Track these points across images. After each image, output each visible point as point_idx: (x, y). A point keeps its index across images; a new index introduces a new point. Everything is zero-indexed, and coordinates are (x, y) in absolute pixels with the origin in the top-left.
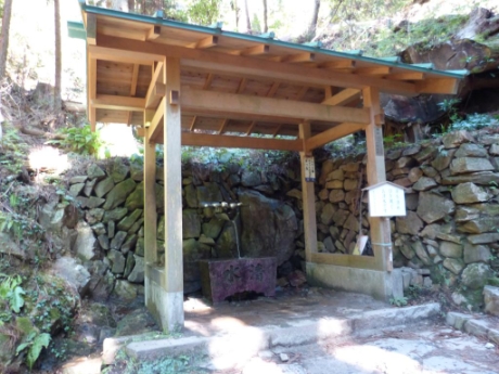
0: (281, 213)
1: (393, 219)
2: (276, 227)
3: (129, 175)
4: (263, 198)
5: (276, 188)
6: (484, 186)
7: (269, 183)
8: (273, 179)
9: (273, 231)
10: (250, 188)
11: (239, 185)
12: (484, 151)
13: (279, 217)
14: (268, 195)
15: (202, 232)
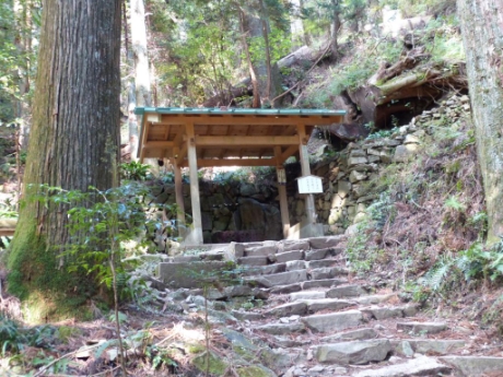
0: (269, 211)
1: (315, 195)
2: (266, 221)
3: (163, 191)
4: (256, 202)
5: (267, 196)
6: (361, 171)
7: (261, 193)
8: (264, 189)
9: (263, 223)
10: (247, 197)
11: (239, 195)
12: (364, 153)
13: (267, 214)
14: (261, 201)
15: (213, 226)
